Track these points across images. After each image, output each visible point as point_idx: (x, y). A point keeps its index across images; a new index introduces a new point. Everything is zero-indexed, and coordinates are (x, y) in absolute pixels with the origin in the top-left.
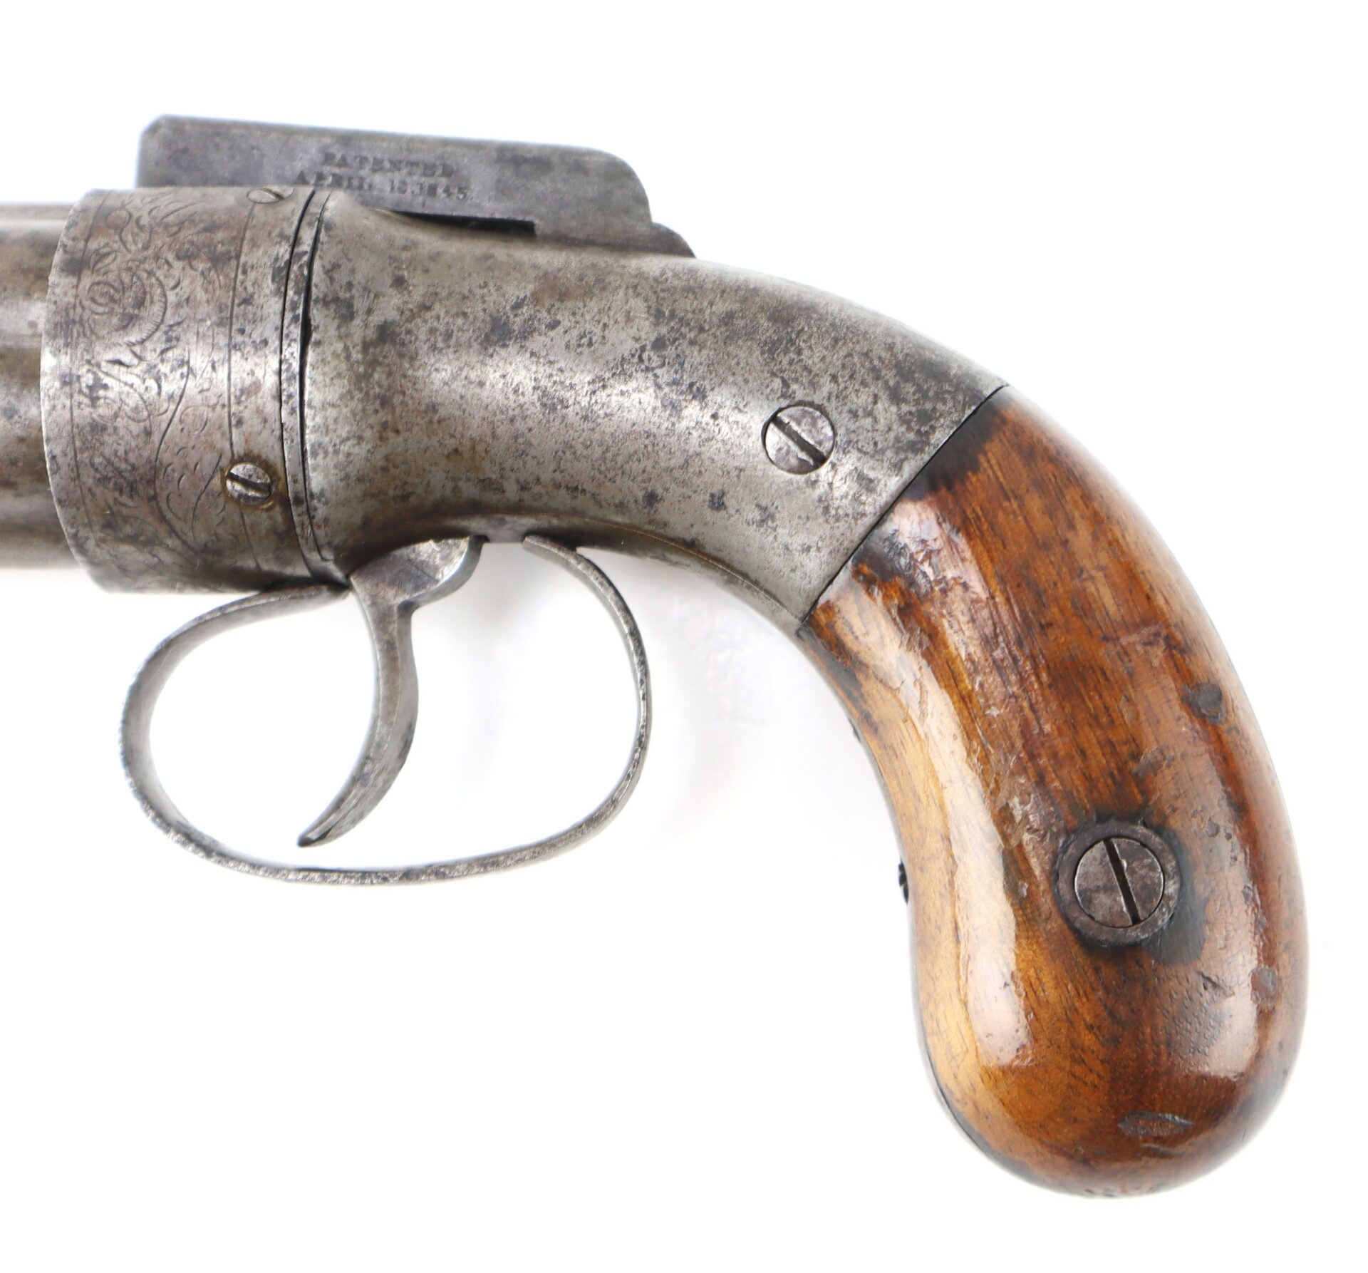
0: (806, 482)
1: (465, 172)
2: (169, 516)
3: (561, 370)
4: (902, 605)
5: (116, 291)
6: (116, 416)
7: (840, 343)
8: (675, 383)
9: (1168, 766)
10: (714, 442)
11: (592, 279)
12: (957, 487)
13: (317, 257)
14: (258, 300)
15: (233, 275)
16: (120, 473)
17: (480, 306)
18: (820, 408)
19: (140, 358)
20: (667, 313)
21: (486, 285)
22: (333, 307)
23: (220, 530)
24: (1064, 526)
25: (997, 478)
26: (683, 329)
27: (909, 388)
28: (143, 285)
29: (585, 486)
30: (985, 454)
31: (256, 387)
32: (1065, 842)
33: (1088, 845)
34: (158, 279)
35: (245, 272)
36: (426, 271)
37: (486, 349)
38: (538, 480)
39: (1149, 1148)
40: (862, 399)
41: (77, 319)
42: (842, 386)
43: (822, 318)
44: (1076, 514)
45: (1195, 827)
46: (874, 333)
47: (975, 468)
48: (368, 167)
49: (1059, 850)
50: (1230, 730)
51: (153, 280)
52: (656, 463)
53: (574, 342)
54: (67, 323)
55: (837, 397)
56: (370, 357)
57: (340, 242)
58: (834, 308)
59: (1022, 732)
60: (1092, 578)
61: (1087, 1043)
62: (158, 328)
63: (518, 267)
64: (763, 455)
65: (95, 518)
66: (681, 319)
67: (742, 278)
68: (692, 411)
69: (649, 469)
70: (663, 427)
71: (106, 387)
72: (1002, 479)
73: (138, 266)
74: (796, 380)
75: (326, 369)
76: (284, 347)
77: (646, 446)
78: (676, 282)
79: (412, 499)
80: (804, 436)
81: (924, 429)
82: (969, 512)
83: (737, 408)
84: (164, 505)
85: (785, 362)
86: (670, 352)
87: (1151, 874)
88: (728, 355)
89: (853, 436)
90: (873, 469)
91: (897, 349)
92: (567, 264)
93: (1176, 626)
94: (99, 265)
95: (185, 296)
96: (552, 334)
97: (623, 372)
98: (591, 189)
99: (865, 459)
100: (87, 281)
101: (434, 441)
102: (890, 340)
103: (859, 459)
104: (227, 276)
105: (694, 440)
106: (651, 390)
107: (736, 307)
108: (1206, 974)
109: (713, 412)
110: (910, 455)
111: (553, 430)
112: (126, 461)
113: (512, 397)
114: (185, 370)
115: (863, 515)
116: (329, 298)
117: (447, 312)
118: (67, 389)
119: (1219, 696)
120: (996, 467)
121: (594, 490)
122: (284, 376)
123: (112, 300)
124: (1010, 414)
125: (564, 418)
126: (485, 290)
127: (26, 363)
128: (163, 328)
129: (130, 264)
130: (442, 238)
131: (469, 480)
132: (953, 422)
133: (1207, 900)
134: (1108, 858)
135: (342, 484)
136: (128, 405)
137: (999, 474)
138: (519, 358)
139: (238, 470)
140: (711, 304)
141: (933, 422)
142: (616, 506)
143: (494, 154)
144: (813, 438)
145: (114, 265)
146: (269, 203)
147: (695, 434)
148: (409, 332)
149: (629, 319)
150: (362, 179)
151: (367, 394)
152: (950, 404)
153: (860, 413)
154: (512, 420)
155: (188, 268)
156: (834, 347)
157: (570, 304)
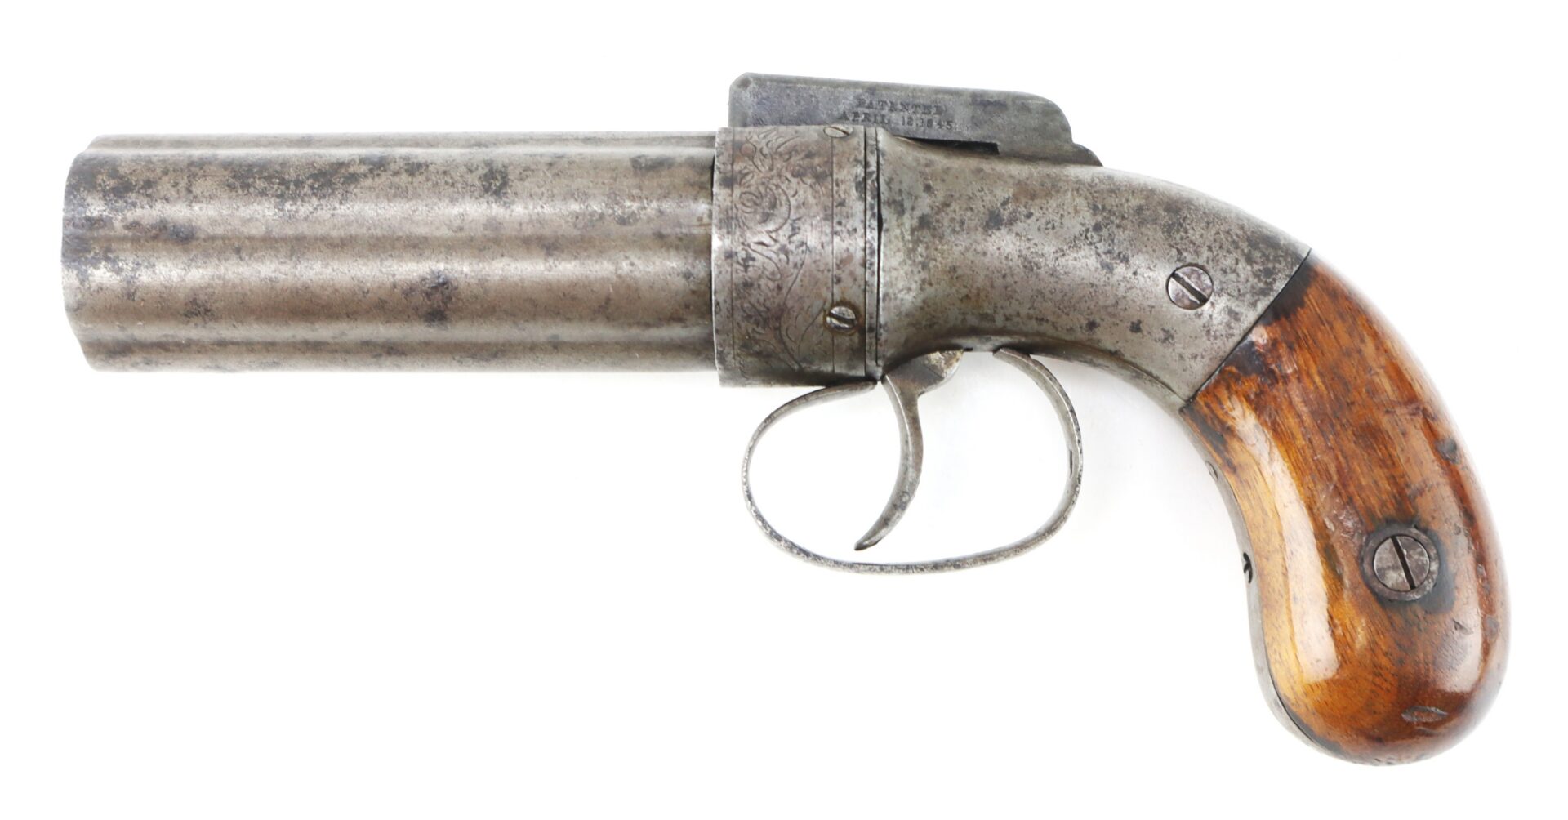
0: (1195, 315)
1: (951, 111)
2: (786, 339)
3: (1036, 245)
4: (1258, 392)
5: (756, 200)
6: (760, 277)
7: (1211, 225)
8: (1109, 252)
9: (1429, 491)
10: (1134, 290)
11: (1049, 185)
12: (1292, 318)
13: (881, 174)
14: (849, 202)
15: (830, 187)
16: (759, 313)
17: (980, 203)
18: (1202, 268)
19: (776, 241)
20: (1100, 207)
21: (982, 190)
22: (893, 206)
23: (816, 348)
24: (1359, 341)
25: (1316, 310)
26: (1112, 218)
27: (1257, 255)
28: (774, 193)
29: (1049, 318)
30: (1307, 296)
31: (850, 258)
32: (1367, 539)
33: (1382, 540)
34: (782, 190)
35: (837, 185)
36: (943, 181)
37: (987, 231)
38: (1018, 314)
39: (1420, 730)
40: (1228, 262)
41: (734, 216)
42: (1215, 253)
43: (1197, 209)
44: (1365, 333)
45: (1447, 528)
46: (1230, 217)
47: (1302, 304)
48: (887, 108)
49: (1363, 544)
50: (1463, 468)
51: (780, 191)
52: (1097, 303)
53: (1043, 227)
54: (728, 218)
55: (1213, 260)
56: (915, 238)
57: (891, 163)
58: (1202, 202)
59: (1338, 471)
60: (1377, 374)
61: (1383, 663)
62: (786, 221)
63: (1000, 176)
64: (1166, 298)
65: (737, 341)
66: (1110, 211)
67: (1142, 182)
68: (1120, 269)
69: (1092, 307)
70: (1102, 281)
71: (753, 259)
72: (1319, 311)
73: (768, 182)
74: (1186, 250)
75: (892, 247)
76: (868, 233)
77: (1091, 293)
78: (1103, 186)
79: (936, 327)
80: (1193, 285)
81: (1269, 280)
82: (1300, 333)
83: (1149, 268)
84: (784, 333)
85: (1178, 237)
86: (1105, 232)
87: (1422, 558)
88: (1142, 234)
89: (1225, 286)
90: (1238, 306)
91: (1246, 227)
92: (1031, 175)
93: (1428, 403)
94: (744, 181)
95: (802, 201)
96: (1029, 221)
97: (1076, 246)
98: (1034, 122)
99: (1233, 299)
100: (737, 191)
101: (954, 290)
102: (1241, 223)
103: (1229, 300)
104: (826, 188)
105: (1122, 289)
106: (1094, 257)
107: (1143, 202)
108: (1456, 620)
109: (1134, 270)
110: (1261, 297)
111: (1030, 282)
112: (764, 305)
113: (1004, 262)
114: (804, 248)
115: (1232, 335)
116: (891, 201)
117: (960, 208)
118: (729, 261)
119: (1454, 447)
120: (1315, 304)
121: (1054, 320)
122: (868, 251)
123: (755, 204)
124: (1319, 269)
125: (1038, 275)
126: (983, 193)
127: (696, 243)
128: (789, 221)
129: (764, 180)
130: (946, 157)
131: (973, 314)
132: (1287, 276)
133: (1456, 574)
134: (1394, 549)
135: (897, 318)
136: (767, 270)
137: (1317, 309)
138: (1008, 237)
139: (835, 310)
140: (1127, 201)
141: (1274, 276)
142: (1067, 330)
143: (970, 99)
144: (1199, 287)
145: (753, 181)
146: (841, 138)
147: (1122, 284)
148: (938, 221)
149: (1077, 211)
150: (883, 116)
151: (914, 261)
152: (1283, 264)
153: (1228, 271)
154: (1004, 276)
155: (801, 182)
156: (1207, 228)
157: (1038, 201)
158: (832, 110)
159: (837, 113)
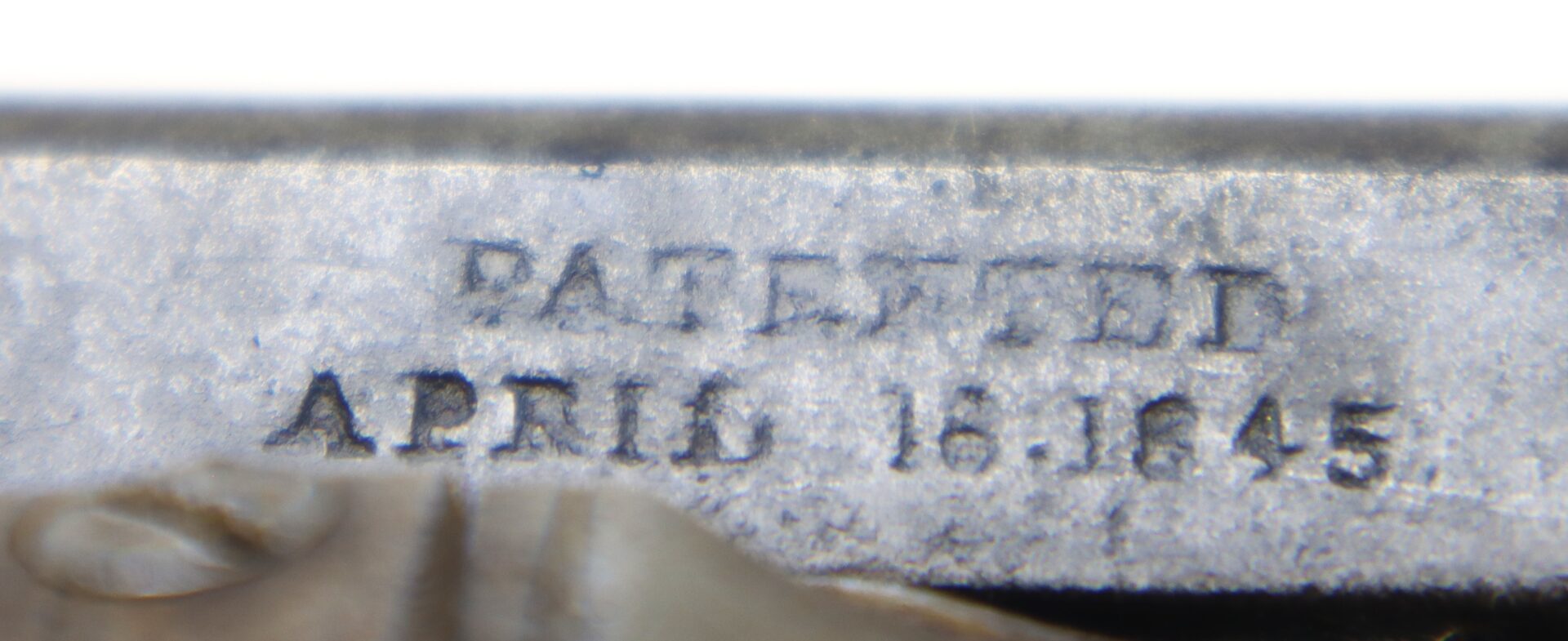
158: (201, 360)
159: (249, 392)
